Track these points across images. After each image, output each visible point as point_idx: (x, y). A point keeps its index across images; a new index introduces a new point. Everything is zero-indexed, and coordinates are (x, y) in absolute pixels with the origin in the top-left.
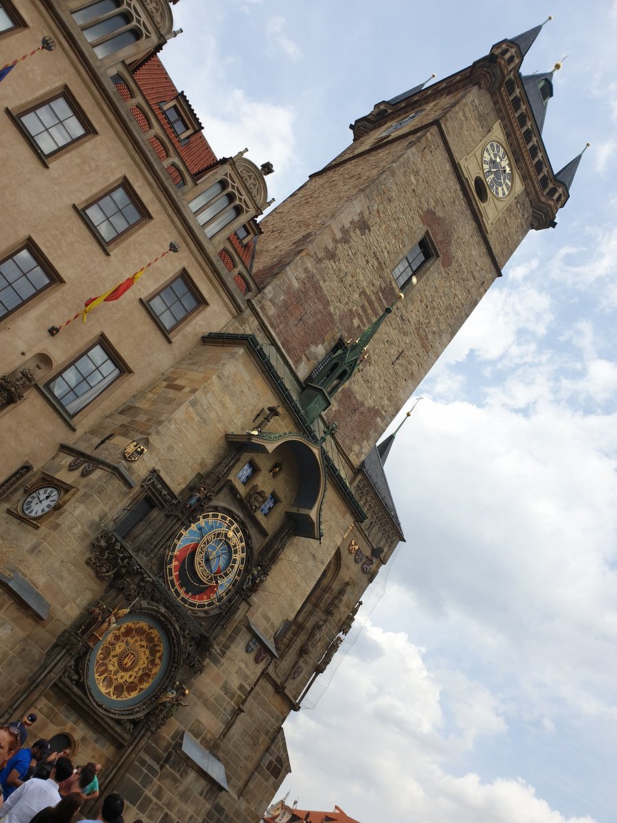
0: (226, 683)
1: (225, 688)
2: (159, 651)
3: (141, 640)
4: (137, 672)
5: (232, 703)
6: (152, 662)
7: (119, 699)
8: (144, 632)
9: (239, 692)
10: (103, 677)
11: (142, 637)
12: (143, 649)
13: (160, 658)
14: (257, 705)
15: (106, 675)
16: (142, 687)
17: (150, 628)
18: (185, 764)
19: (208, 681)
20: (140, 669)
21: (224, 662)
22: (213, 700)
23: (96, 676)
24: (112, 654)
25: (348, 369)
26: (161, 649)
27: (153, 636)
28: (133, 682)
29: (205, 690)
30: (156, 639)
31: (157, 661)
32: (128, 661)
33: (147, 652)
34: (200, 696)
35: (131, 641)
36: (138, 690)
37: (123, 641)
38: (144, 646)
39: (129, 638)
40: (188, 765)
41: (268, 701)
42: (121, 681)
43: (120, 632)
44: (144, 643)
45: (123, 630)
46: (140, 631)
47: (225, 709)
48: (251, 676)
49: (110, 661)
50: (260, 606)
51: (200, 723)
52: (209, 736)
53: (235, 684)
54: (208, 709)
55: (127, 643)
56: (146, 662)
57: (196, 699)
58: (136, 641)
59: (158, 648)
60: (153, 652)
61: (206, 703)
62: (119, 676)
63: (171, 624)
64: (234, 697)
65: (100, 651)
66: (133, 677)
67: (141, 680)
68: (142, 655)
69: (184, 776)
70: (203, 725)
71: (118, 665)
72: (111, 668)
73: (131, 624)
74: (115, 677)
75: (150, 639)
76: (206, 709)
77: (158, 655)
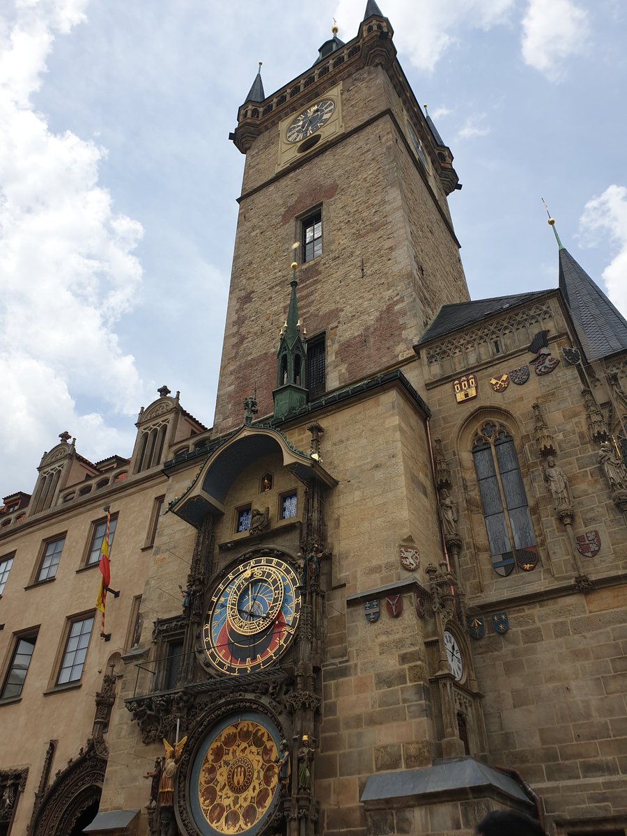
0: (378, 676)
1: (384, 681)
2: (263, 734)
3: (238, 746)
4: (258, 778)
5: (409, 684)
6: (267, 752)
7: (256, 822)
8: (234, 736)
9: (406, 666)
10: (223, 820)
11: (237, 743)
12: (247, 751)
13: (269, 739)
14: (576, 637)
15: (225, 814)
16: (272, 785)
17: (236, 726)
18: (394, 812)
19: (353, 698)
20: (259, 772)
21: (355, 662)
22: (378, 709)
23: (214, 825)
24: (218, 789)
25: (298, 352)
26: (263, 730)
27: (245, 729)
28: (261, 791)
29: (358, 711)
30: (251, 729)
31: (269, 744)
32: (239, 778)
33: (254, 748)
34: (358, 720)
35: (228, 758)
36: (271, 793)
37: (220, 767)
38: (246, 748)
39: (224, 758)
40: (399, 810)
41: (588, 615)
42: (245, 805)
43: (210, 762)
44: (244, 745)
45: (211, 758)
46: (230, 740)
47: (405, 701)
48: (404, 636)
49: (221, 797)
50: (356, 571)
51: (385, 747)
52: (413, 749)
53: (391, 663)
54: (381, 724)
55: (227, 763)
56: (259, 758)
57: (355, 731)
58: (234, 752)
59: (260, 734)
60: (258, 742)
61: (372, 721)
62: (241, 801)
63: (242, 701)
64: (404, 677)
65: (201, 800)
66: (257, 787)
67: (267, 780)
68: (251, 757)
69: (406, 828)
70: (392, 746)
71: (232, 791)
72: (226, 802)
73: (214, 745)
74: (238, 806)
75: (245, 735)
76: (378, 726)
77: (265, 739)
